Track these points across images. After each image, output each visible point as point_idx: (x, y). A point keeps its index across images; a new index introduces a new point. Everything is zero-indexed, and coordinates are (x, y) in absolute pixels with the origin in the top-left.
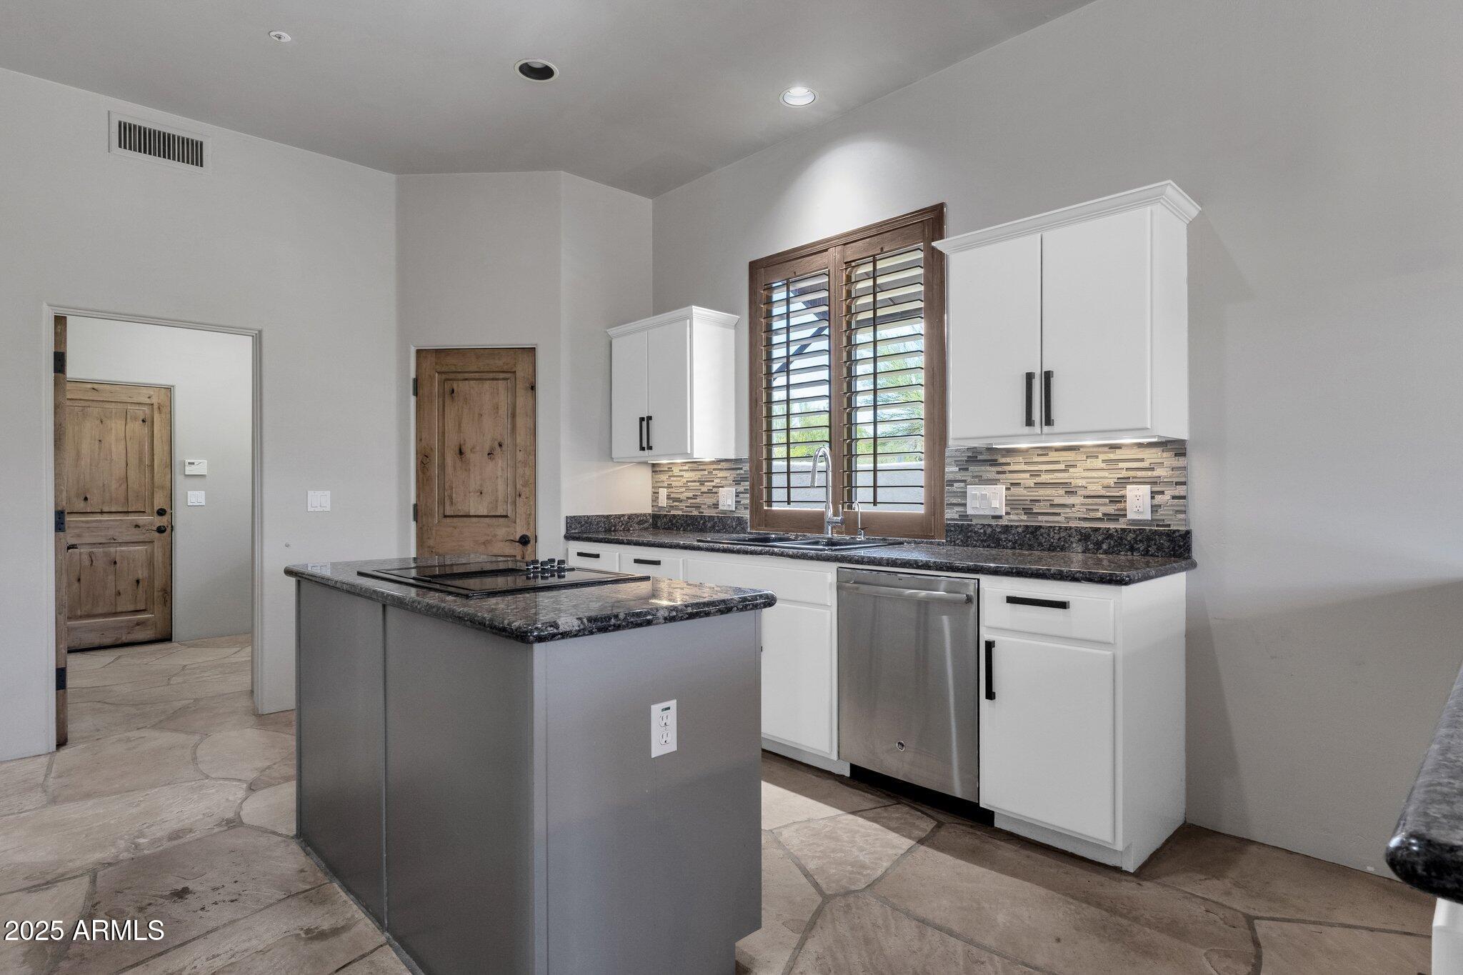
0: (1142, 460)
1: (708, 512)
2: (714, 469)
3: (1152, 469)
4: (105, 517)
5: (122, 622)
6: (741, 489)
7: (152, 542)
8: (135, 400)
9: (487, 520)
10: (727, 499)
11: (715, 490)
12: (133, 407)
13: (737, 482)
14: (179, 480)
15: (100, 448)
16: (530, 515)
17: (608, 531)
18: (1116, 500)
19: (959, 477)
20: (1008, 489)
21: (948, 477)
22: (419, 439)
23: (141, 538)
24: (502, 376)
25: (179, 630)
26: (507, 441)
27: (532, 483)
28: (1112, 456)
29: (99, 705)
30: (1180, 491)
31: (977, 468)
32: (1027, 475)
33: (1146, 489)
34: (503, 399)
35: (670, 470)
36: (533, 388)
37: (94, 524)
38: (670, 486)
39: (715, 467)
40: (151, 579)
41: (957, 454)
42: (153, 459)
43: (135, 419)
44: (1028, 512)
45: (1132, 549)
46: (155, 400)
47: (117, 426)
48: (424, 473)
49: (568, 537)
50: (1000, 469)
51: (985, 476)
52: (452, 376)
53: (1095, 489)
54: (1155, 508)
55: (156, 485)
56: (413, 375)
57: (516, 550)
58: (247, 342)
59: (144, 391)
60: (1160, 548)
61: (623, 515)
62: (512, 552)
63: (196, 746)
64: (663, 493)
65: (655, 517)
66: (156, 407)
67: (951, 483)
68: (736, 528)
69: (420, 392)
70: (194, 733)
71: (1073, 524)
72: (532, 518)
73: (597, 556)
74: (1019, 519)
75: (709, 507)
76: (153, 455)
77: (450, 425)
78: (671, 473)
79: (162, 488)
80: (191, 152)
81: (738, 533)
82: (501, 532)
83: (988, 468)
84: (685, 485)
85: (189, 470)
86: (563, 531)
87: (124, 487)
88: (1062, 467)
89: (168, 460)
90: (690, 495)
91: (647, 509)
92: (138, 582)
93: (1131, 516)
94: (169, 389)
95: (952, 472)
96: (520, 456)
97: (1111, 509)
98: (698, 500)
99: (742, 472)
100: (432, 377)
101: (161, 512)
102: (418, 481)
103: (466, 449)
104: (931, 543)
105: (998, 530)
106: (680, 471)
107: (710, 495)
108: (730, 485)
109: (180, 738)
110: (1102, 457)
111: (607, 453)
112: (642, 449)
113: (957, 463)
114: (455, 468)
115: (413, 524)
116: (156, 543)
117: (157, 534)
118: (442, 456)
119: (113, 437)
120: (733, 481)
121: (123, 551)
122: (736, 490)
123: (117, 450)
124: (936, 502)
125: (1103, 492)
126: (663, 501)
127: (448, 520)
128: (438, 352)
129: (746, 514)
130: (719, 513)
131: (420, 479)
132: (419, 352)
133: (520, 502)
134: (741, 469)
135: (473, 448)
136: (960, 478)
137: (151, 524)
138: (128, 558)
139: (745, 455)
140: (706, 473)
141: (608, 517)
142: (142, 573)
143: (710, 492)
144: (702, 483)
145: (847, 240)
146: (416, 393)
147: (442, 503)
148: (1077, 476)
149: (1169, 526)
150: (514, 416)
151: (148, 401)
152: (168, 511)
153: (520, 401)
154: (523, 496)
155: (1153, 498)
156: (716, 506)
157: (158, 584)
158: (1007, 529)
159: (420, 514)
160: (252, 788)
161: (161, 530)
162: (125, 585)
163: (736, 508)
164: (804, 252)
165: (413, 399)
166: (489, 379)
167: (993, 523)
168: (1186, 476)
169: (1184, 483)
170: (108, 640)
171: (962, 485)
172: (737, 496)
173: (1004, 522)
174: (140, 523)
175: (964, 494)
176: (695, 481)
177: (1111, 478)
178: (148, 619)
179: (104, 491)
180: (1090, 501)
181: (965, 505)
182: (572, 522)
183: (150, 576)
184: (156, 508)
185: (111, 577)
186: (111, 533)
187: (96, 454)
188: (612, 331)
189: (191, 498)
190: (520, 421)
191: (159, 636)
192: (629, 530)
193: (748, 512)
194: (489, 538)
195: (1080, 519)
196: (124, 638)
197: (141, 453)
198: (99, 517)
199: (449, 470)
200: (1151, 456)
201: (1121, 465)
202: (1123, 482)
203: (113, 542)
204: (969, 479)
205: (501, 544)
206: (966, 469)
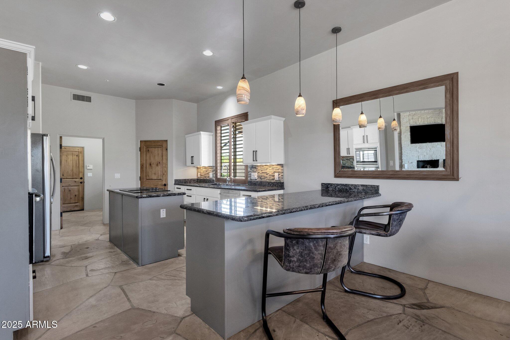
0: (277, 168)
1: (207, 178)
3: (278, 170)
4: (68, 180)
5: (73, 205)
6: (214, 173)
7: (79, 186)
8: (75, 150)
9: (156, 180)
10: (211, 175)
12: (74, 152)
13: (213, 171)
14: (86, 170)
15: (66, 162)
16: (166, 179)
17: (185, 183)
18: (274, 176)
20: (258, 174)
21: (249, 171)
22: (141, 162)
23: (77, 185)
24: (160, 147)
25: (85, 208)
26: (161, 162)
27: (166, 172)
28: (273, 167)
29: (68, 222)
30: (282, 174)
31: (253, 169)
32: (261, 171)
33: (277, 174)
34: (160, 152)
35: (200, 168)
36: (167, 150)
37: (65, 181)
38: (200, 172)
39: (209, 168)
40: (79, 195)
41: (250, 166)
42: (79, 165)
43: (75, 155)
44: (261, 178)
45: (275, 186)
46: (80, 151)
47: (70, 157)
48: (142, 169)
49: (175, 184)
51: (254, 171)
52: (148, 147)
53: (270, 174)
54: (279, 177)
55: (80, 171)
56: (139, 147)
57: (163, 187)
58: (101, 140)
59: (77, 148)
60: (279, 186)
61: (189, 179)
62: (162, 188)
63: (90, 229)
64: (199, 174)
65: (197, 179)
66: (80, 152)
69: (141, 151)
70: (90, 227)
71: (267, 181)
72: (166, 180)
73: (180, 188)
74: (259, 180)
75: (208, 177)
76: (79, 164)
77: (148, 158)
78: (200, 169)
79: (81, 172)
80: (88, 99)
81: (213, 183)
82: (160, 183)
83: (255, 169)
84: (203, 172)
85: (88, 168)
86: (174, 183)
87: (72, 172)
88: (266, 169)
89: (83, 165)
90: (204, 174)
91: (195, 177)
92: (76, 195)
93: (276, 179)
94: (83, 148)
96: (164, 165)
97: (272, 178)
98: (206, 175)
99: (214, 169)
100: (144, 147)
101: (81, 178)
102: (140, 171)
103: (152, 164)
104: (246, 185)
106: (202, 169)
108: (211, 172)
109: (87, 228)
110: (271, 167)
111: (185, 164)
112: (192, 164)
114: (149, 168)
115: (139, 181)
116: (80, 186)
117: (80, 184)
118: (146, 165)
119: (70, 160)
121: (72, 188)
123: (71, 164)
124: (247, 176)
125: (272, 174)
126: (199, 176)
127: (148, 180)
128: (145, 141)
129: (214, 179)
130: (210, 179)
131: (141, 171)
132: (141, 141)
133: (164, 176)
135: (153, 163)
137: (79, 181)
138: (73, 190)
139: (214, 165)
140: (207, 169)
141: (185, 179)
142: (77, 193)
143: (208, 174)
144: (206, 171)
145: (232, 118)
146: (140, 151)
147: (146, 176)
148: (268, 171)
149: (281, 181)
150: (162, 156)
151: (78, 151)
152: (83, 178)
153: (164, 153)
154: (165, 175)
155: (279, 175)
156: (209, 177)
157: (81, 196)
159: (141, 179)
160: (101, 235)
161: (81, 183)
162: (73, 196)
163: (213, 177)
164: (225, 120)
165: (139, 152)
166: (157, 148)
167: (255, 181)
168: (283, 171)
169: (283, 173)
170: (68, 210)
171: (251, 172)
172: (213, 175)
173: (257, 181)
174: (76, 181)
175: (251, 175)
177: (273, 171)
178: (78, 205)
179: (67, 173)
180: (270, 176)
181: (251, 177)
182: (176, 181)
183: (78, 194)
184: (80, 178)
185: (69, 194)
186: (69, 183)
187: (65, 164)
188: (186, 136)
189: (89, 175)
190: (164, 157)
191: (81, 209)
192: (191, 183)
193: (215, 178)
194: (157, 184)
195: (268, 180)
196: (72, 210)
197: (76, 164)
198: (66, 180)
199: (148, 169)
200: (279, 167)
201: (274, 169)
202: (274, 172)
203: (70, 186)
204: (252, 171)
205: (160, 186)
206: (251, 169)
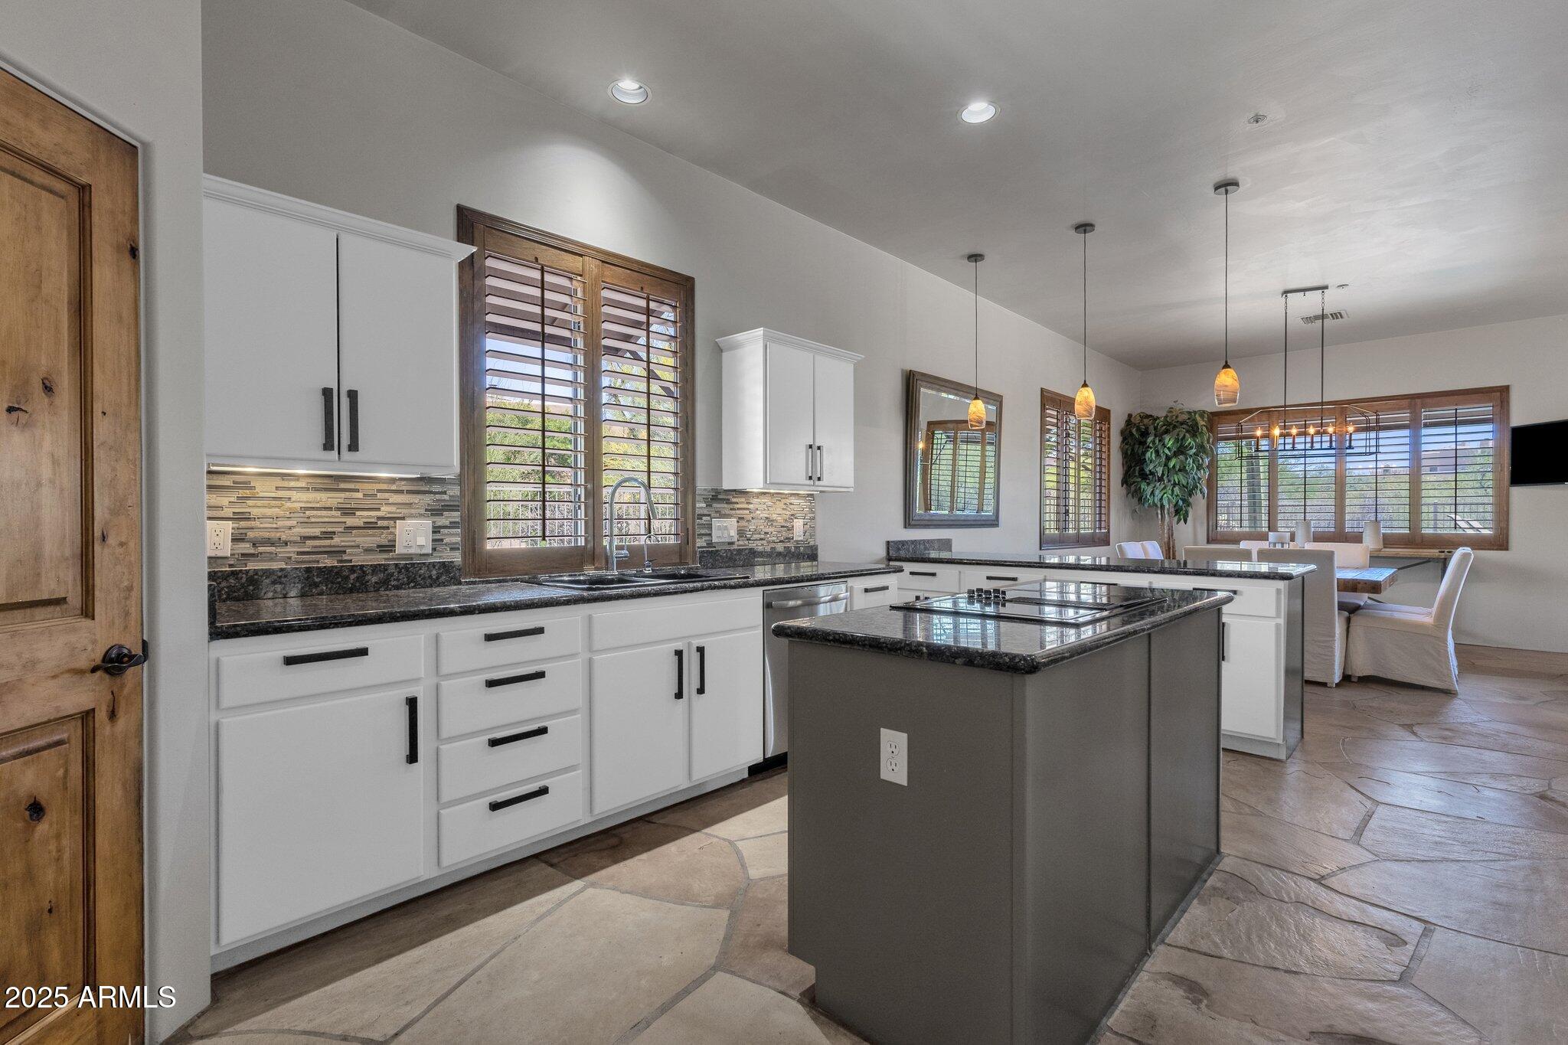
0: (800, 504)
2: (379, 491)
6: (443, 521)
10: (414, 537)
11: (385, 523)
13: (435, 512)
18: (790, 529)
19: (706, 512)
20: (738, 522)
21: (698, 512)
30: (813, 523)
31: (718, 506)
32: (749, 512)
33: (800, 521)
36: (134, 252)
41: (705, 493)
44: (750, 539)
49: (208, 634)
50: (731, 506)
51: (723, 511)
53: (780, 522)
54: (805, 532)
67: (700, 517)
68: (438, 578)
74: (744, 544)
82: (53, 648)
83: (726, 506)
84: (294, 516)
88: (764, 507)
90: (311, 532)
93: (795, 538)
95: (701, 508)
97: (786, 535)
98: (336, 540)
99: (446, 497)
105: (735, 553)
106: (277, 488)
107: (370, 532)
108: (421, 516)
110: (782, 499)
112: (332, 447)
113: (705, 500)
120: (426, 510)
122: (434, 522)
125: (783, 524)
129: (456, 558)
130: (398, 559)
134: (445, 493)
136: (708, 513)
140: (360, 495)
143: (370, 526)
144: (347, 512)
145: (606, 259)
148: (771, 513)
154: (112, 540)
155: (803, 527)
156: (388, 548)
158: (739, 551)
163: (434, 549)
167: (729, 547)
169: (813, 518)
171: (709, 518)
172: (435, 532)
173: (736, 547)
175: (710, 527)
176: (330, 509)
177: (787, 515)
180: (777, 529)
181: (710, 535)
190: (103, 332)
193: (457, 554)
195: (774, 543)
200: (805, 501)
201: (793, 507)
202: (793, 517)
204: (713, 514)
206: (711, 506)
